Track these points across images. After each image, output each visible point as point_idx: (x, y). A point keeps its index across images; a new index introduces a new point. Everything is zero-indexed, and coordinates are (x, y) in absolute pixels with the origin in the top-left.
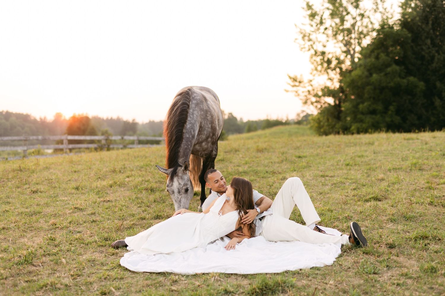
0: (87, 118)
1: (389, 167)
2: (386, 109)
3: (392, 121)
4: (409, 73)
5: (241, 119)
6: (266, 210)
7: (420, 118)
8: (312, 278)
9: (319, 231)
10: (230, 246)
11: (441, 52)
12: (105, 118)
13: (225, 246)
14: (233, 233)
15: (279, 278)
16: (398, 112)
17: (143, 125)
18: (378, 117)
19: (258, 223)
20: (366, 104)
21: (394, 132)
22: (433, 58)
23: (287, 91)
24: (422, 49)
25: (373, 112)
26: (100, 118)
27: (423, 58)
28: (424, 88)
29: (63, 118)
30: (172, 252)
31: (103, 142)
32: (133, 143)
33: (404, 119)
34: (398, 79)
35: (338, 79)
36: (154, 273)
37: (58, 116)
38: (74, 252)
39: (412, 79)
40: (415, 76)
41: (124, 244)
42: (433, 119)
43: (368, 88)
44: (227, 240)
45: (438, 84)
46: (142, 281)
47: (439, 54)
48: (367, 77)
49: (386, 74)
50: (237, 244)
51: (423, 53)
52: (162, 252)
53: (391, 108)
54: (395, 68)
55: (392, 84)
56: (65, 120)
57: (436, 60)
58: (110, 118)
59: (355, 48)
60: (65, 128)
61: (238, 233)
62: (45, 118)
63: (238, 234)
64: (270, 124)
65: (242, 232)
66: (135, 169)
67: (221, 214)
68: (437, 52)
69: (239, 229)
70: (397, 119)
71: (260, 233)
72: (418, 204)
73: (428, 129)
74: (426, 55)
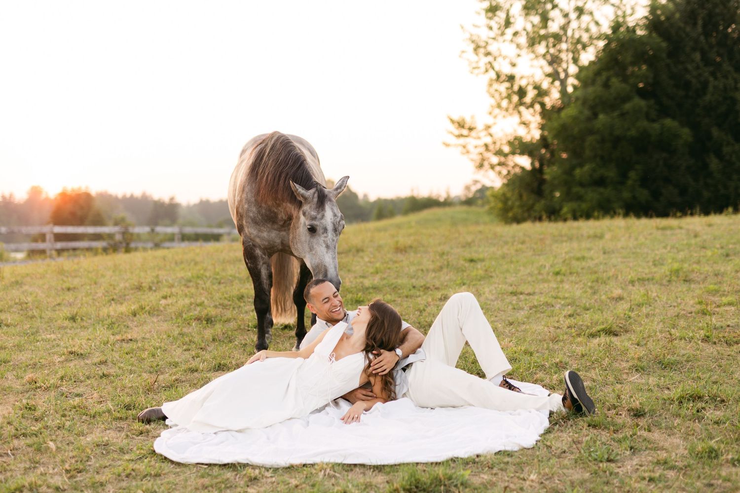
0: (88, 196)
1: (632, 277)
2: (624, 176)
3: (634, 197)
4: (664, 112)
5: (365, 196)
6: (414, 352)
7: (683, 192)
8: (499, 469)
9: (510, 389)
10: (352, 417)
11: (719, 75)
12: (120, 196)
13: (342, 417)
14: (356, 393)
15: (440, 471)
16: (644, 181)
17: (190, 208)
18: (608, 192)
19: (401, 376)
20: (587, 168)
21: (638, 216)
22: (705, 84)
23: (447, 145)
24: (686, 70)
25: (600, 182)
26: (110, 196)
27: (687, 85)
28: (690, 139)
29: (43, 196)
30: (248, 428)
31: (118, 237)
32: (171, 238)
33: (656, 195)
34: (644, 124)
35: (539, 123)
36: (215, 465)
37: (35, 192)
38: (69, 430)
39: (668, 122)
40: (674, 118)
41: (161, 416)
42: (706, 194)
43: (590, 139)
44: (345, 406)
45: (715, 132)
46: (195, 480)
47: (716, 78)
48: (589, 119)
49: (623, 115)
50: (364, 412)
51: (688, 77)
52: (230, 428)
53: (632, 175)
54: (639, 102)
55: (633, 132)
56: (47, 199)
57: (711, 89)
58: (128, 195)
59: (568, 67)
60: (47, 213)
61: (364, 392)
62: (11, 196)
63: (364, 395)
64: (416, 205)
65: (372, 391)
66: (176, 284)
67: (333, 359)
68: (713, 74)
69: (366, 386)
70: (643, 195)
71: (405, 394)
72: (683, 341)
73: (698, 209)
74: (694, 81)
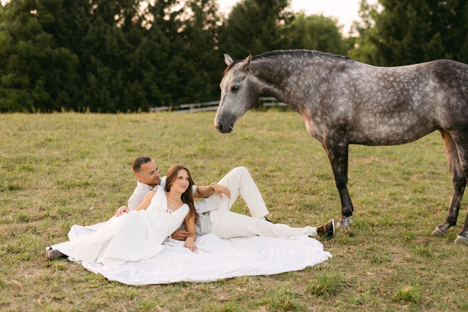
2: (33, 82)
3: (40, 97)
4: (59, 43)
7: (71, 95)
11: (95, 23)
16: (47, 87)
18: (24, 92)
20: (10, 76)
21: (43, 112)
22: (87, 28)
24: (75, 17)
25: (17, 86)
27: (75, 27)
28: (78, 62)
33: (54, 96)
34: (49, 49)
39: (63, 49)
40: (66, 47)
42: (86, 97)
43: (14, 56)
45: (93, 59)
47: (94, 25)
48: (12, 43)
49: (34, 42)
51: (76, 22)
53: (40, 82)
54: (44, 35)
55: (42, 54)
57: (90, 31)
68: (92, 22)
70: (46, 96)
74: (80, 25)
